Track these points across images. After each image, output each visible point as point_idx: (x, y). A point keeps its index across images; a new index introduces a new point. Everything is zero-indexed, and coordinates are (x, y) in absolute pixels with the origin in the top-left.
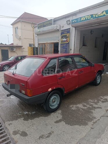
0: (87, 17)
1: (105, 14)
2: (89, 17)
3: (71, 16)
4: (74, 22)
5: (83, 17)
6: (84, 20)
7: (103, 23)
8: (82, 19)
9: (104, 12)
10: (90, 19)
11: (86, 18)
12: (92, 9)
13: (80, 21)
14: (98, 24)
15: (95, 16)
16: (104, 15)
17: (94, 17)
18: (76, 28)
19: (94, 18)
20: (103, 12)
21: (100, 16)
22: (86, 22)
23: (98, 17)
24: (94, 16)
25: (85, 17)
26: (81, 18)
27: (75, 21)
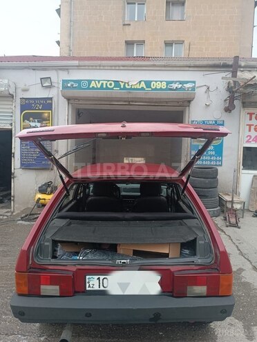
0: (105, 82)
1: (145, 87)
2: (111, 84)
3: (53, 69)
4: (69, 85)
5: (95, 81)
6: (97, 89)
7: (136, 102)
8: (93, 84)
9: (143, 83)
10: (112, 89)
11: (102, 84)
12: (109, 68)
13: (89, 88)
14: (125, 101)
15: (124, 85)
16: (143, 89)
17: (122, 87)
18: (71, 101)
19: (121, 89)
20: (140, 82)
21: (134, 89)
22: (102, 94)
23: (131, 89)
24: (122, 85)
25: (101, 82)
26: (90, 82)
27: (72, 85)
